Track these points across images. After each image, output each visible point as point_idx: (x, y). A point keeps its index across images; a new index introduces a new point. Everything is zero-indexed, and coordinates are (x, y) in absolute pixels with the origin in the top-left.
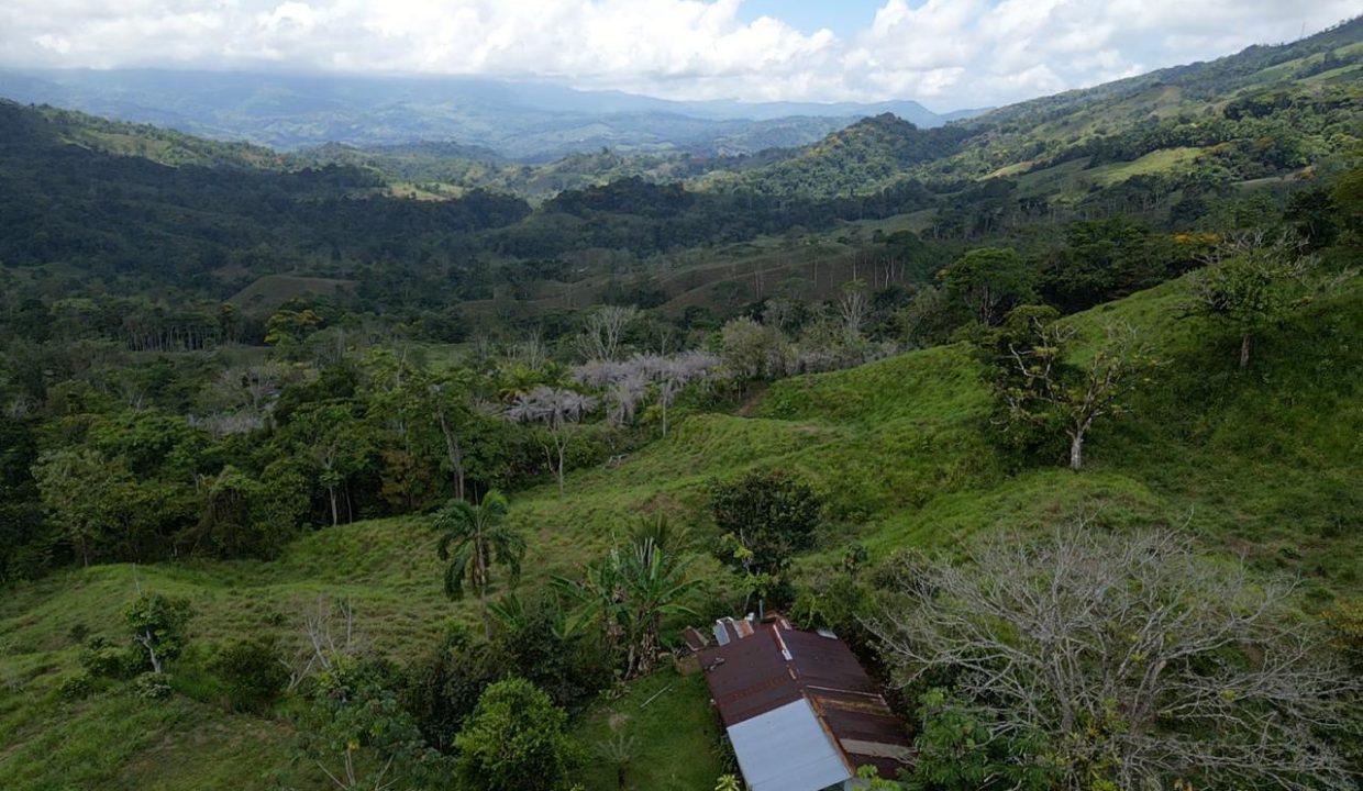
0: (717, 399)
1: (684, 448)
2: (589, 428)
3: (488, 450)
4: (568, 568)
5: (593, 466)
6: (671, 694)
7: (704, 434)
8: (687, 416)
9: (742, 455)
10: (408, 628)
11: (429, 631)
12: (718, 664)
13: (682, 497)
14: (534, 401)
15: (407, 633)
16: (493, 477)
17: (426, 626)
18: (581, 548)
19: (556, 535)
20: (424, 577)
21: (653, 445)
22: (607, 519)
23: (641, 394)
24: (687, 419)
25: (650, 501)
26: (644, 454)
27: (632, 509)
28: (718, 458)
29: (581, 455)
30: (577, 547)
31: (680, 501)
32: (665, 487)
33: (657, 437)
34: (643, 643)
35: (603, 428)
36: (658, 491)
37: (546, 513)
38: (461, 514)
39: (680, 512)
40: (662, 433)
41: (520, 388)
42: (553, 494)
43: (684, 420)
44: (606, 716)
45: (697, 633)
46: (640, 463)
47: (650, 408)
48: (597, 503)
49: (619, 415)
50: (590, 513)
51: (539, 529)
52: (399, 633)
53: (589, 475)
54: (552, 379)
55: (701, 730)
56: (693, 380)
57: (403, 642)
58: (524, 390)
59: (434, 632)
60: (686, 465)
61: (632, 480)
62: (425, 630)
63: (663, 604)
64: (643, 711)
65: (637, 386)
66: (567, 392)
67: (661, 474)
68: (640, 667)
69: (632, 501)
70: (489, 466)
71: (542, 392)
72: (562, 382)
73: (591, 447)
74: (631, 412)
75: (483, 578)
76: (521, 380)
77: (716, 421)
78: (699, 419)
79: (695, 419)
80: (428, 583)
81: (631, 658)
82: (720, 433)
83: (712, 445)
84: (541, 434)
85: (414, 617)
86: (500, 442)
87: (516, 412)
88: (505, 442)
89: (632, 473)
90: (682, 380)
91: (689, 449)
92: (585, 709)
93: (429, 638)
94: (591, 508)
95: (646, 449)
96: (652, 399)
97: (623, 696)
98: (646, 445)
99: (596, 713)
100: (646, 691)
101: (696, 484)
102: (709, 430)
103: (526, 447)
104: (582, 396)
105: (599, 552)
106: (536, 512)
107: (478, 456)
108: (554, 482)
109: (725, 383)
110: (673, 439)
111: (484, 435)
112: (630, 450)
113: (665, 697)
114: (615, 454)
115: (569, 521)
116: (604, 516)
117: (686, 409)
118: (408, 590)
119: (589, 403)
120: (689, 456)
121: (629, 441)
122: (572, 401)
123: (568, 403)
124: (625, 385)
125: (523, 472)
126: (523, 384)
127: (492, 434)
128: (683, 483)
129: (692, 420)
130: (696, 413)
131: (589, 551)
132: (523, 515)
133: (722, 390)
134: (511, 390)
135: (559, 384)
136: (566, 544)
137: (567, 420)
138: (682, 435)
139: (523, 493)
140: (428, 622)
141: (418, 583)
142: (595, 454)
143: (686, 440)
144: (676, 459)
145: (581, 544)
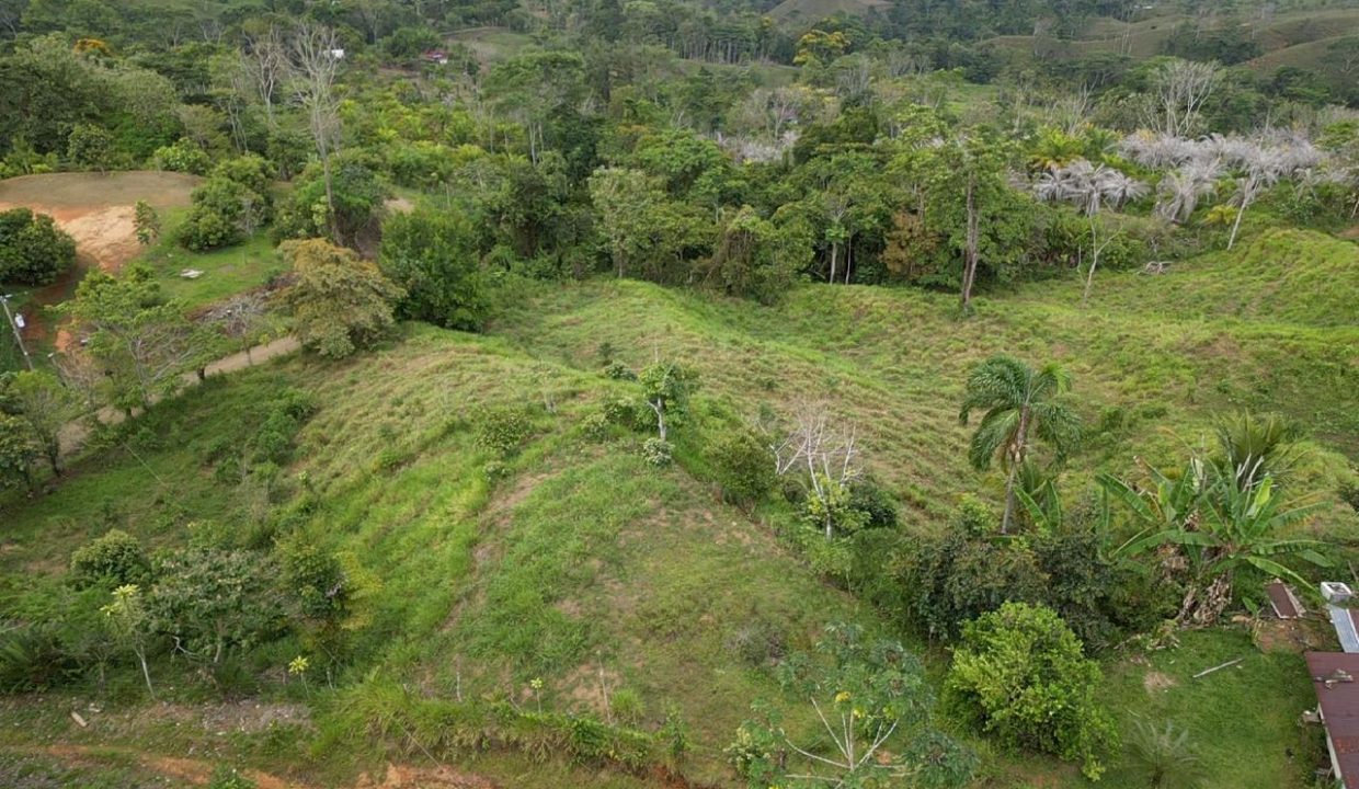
0: (1317, 211)
1: (1254, 269)
2: (1128, 220)
3: (1007, 232)
4: (1082, 403)
5: (1124, 268)
6: (1239, 674)
7: (1288, 256)
8: (1268, 226)
9: (1344, 300)
10: (893, 432)
11: (915, 442)
12: (1343, 682)
13: (1254, 349)
14: (1068, 176)
15: (894, 438)
16: (1004, 262)
17: (914, 435)
18: (1103, 381)
19: (1071, 356)
20: (915, 367)
21: (1210, 257)
22: (1142, 353)
23: (1208, 187)
24: (1267, 231)
25: (1207, 344)
26: (1195, 266)
27: (1178, 349)
28: (1306, 295)
29: (1112, 253)
30: (1096, 378)
31: (1252, 354)
32: (1232, 331)
33: (1218, 246)
34: (1210, 589)
35: (1149, 224)
36: (1222, 334)
37: (1064, 325)
40: (1226, 244)
41: (1054, 158)
42: (1068, 294)
43: (1263, 231)
44: (1141, 669)
46: (1197, 280)
47: (1218, 208)
48: (1132, 328)
49: (1173, 210)
50: (1121, 338)
51: (1051, 342)
52: (884, 435)
53: (1117, 279)
54: (1093, 152)
55: (1281, 748)
56: (1290, 177)
57: (887, 448)
58: (1058, 161)
59: (921, 444)
60: (1254, 294)
61: (1177, 307)
62: (911, 439)
63: (1258, 555)
64: (1195, 684)
65: (1206, 176)
66: (1111, 171)
67: (1216, 299)
68: (1196, 615)
69: (1180, 337)
70: (1003, 248)
71: (1082, 167)
72: (1105, 156)
73: (1126, 245)
74: (1189, 208)
76: (1057, 148)
77: (1311, 241)
78: (1285, 235)
79: (1280, 233)
80: (918, 376)
81: (1187, 603)
82: (1314, 261)
83: (1297, 275)
84: (1068, 218)
85: (902, 419)
86: (1023, 225)
87: (1044, 187)
88: (1027, 227)
89: (1174, 289)
90: (1271, 176)
91: (1262, 272)
92: (1111, 647)
93: (915, 449)
94: (1123, 333)
95: (1198, 259)
96: (1221, 196)
97: (1167, 649)
98: (1200, 254)
99: (1128, 661)
100: (1203, 656)
101: (1282, 338)
102: (1298, 252)
103: (1048, 234)
104: (1129, 179)
105: (1125, 393)
106: (1052, 320)
107: (994, 237)
108: (1071, 279)
109: (1337, 191)
110: (1240, 254)
111: (1007, 213)
112: (1175, 257)
113: (1231, 676)
114: (1155, 259)
115: (1092, 342)
116: (1139, 349)
117: (1265, 216)
118: (895, 379)
119: (1133, 187)
120: (1262, 283)
121: (1177, 245)
122: (1116, 184)
123: (1109, 184)
124: (1191, 171)
125: (1038, 260)
126: (1058, 154)
127: (1015, 215)
128: (1262, 331)
129: (1275, 235)
130: (1282, 226)
131: (1111, 388)
132: (1036, 321)
133: (1329, 199)
134: (1043, 159)
135: (1103, 160)
136: (1083, 371)
137: (1102, 204)
138: (1255, 250)
139: (1035, 285)
140: (915, 430)
141: (907, 373)
142: (1129, 255)
143: (1259, 260)
144: (1240, 284)
145: (1101, 376)
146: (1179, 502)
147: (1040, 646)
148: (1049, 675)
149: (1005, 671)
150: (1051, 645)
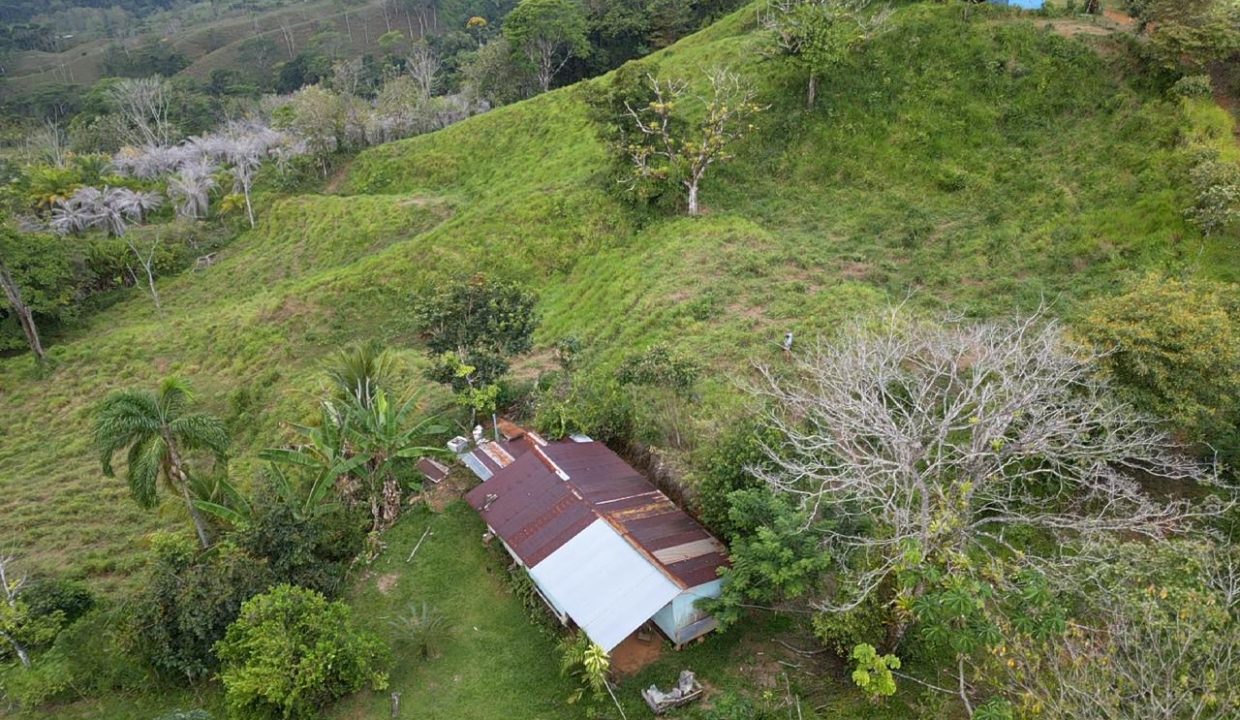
0: (301, 179)
1: (282, 237)
2: (160, 229)
3: (47, 274)
4: (208, 398)
5: (178, 271)
6: (434, 539)
7: (300, 220)
8: (273, 201)
9: (353, 239)
10: (38, 517)
11: (68, 513)
12: (493, 501)
13: (315, 298)
14: (80, 205)
15: (41, 522)
16: (61, 305)
17: (62, 508)
18: (215, 373)
19: (176, 363)
20: (23, 442)
21: (243, 238)
22: (235, 336)
23: (210, 182)
24: (274, 205)
25: (280, 308)
26: (236, 250)
27: (261, 321)
28: (326, 245)
29: (160, 262)
30: (209, 373)
31: (315, 303)
32: (292, 291)
33: (244, 228)
34: (385, 491)
35: (178, 226)
36: (286, 297)
37: (153, 339)
38: (135, 410)
39: (319, 315)
40: (250, 224)
41: (55, 192)
42: (141, 311)
43: (271, 206)
44: (371, 582)
45: (434, 463)
46: (244, 259)
47: (227, 197)
48: (214, 319)
49: (192, 209)
50: (210, 331)
51: (151, 359)
52: (28, 526)
53: (177, 282)
54: (91, 176)
55: (483, 570)
56: (268, 158)
57: (40, 536)
58: (61, 194)
59: (76, 512)
60: (291, 256)
61: (241, 288)
62: (62, 513)
63: (402, 448)
64: (412, 566)
65: (203, 174)
66: (119, 190)
67: (265, 270)
68: (385, 516)
69: (257, 311)
70: (52, 294)
71: (89, 194)
72: (106, 179)
73: (169, 250)
74: (204, 204)
75: (182, 474)
76: (53, 182)
77: (309, 203)
78: (288, 204)
79: (284, 204)
80: (31, 450)
81: (375, 511)
82: (319, 217)
83: (313, 231)
84: (102, 244)
85: (39, 499)
86: (59, 264)
87: (62, 221)
88: (64, 263)
89: (230, 274)
90: (254, 161)
91: (287, 238)
92: (343, 580)
93: (72, 521)
94: (210, 326)
95: (235, 244)
96: (225, 187)
97: (381, 554)
98: (234, 239)
99: (359, 582)
100: (405, 543)
101: (328, 283)
102: (304, 214)
103: (90, 265)
104: (139, 193)
105: (240, 374)
106: (140, 339)
107: (35, 284)
108: (136, 297)
109: (307, 160)
110: (264, 229)
111: (36, 258)
112: (215, 247)
113: (429, 543)
114: (200, 254)
115: (188, 344)
116: (231, 334)
117: (268, 193)
118: (8, 464)
119: (148, 200)
120: (291, 246)
121: (213, 238)
122: (127, 200)
123: (124, 202)
124: (188, 172)
125: (93, 291)
126: (56, 187)
127: (45, 257)
128: (312, 283)
129: (281, 205)
130: (283, 197)
131: (226, 375)
132: (124, 347)
133: (304, 167)
134: (44, 196)
135: (104, 182)
136: (193, 372)
137: (127, 222)
138: (274, 223)
139: (102, 314)
140: (62, 502)
141: (18, 452)
142: (175, 258)
143: (281, 229)
144: (277, 252)
145: (212, 369)
146: (331, 441)
147: (291, 618)
148: (311, 637)
149: (276, 661)
150: (299, 612)
